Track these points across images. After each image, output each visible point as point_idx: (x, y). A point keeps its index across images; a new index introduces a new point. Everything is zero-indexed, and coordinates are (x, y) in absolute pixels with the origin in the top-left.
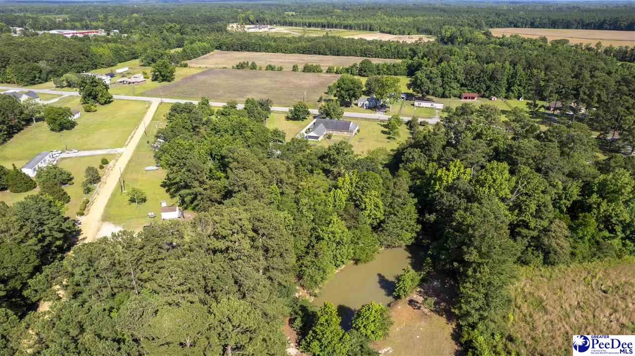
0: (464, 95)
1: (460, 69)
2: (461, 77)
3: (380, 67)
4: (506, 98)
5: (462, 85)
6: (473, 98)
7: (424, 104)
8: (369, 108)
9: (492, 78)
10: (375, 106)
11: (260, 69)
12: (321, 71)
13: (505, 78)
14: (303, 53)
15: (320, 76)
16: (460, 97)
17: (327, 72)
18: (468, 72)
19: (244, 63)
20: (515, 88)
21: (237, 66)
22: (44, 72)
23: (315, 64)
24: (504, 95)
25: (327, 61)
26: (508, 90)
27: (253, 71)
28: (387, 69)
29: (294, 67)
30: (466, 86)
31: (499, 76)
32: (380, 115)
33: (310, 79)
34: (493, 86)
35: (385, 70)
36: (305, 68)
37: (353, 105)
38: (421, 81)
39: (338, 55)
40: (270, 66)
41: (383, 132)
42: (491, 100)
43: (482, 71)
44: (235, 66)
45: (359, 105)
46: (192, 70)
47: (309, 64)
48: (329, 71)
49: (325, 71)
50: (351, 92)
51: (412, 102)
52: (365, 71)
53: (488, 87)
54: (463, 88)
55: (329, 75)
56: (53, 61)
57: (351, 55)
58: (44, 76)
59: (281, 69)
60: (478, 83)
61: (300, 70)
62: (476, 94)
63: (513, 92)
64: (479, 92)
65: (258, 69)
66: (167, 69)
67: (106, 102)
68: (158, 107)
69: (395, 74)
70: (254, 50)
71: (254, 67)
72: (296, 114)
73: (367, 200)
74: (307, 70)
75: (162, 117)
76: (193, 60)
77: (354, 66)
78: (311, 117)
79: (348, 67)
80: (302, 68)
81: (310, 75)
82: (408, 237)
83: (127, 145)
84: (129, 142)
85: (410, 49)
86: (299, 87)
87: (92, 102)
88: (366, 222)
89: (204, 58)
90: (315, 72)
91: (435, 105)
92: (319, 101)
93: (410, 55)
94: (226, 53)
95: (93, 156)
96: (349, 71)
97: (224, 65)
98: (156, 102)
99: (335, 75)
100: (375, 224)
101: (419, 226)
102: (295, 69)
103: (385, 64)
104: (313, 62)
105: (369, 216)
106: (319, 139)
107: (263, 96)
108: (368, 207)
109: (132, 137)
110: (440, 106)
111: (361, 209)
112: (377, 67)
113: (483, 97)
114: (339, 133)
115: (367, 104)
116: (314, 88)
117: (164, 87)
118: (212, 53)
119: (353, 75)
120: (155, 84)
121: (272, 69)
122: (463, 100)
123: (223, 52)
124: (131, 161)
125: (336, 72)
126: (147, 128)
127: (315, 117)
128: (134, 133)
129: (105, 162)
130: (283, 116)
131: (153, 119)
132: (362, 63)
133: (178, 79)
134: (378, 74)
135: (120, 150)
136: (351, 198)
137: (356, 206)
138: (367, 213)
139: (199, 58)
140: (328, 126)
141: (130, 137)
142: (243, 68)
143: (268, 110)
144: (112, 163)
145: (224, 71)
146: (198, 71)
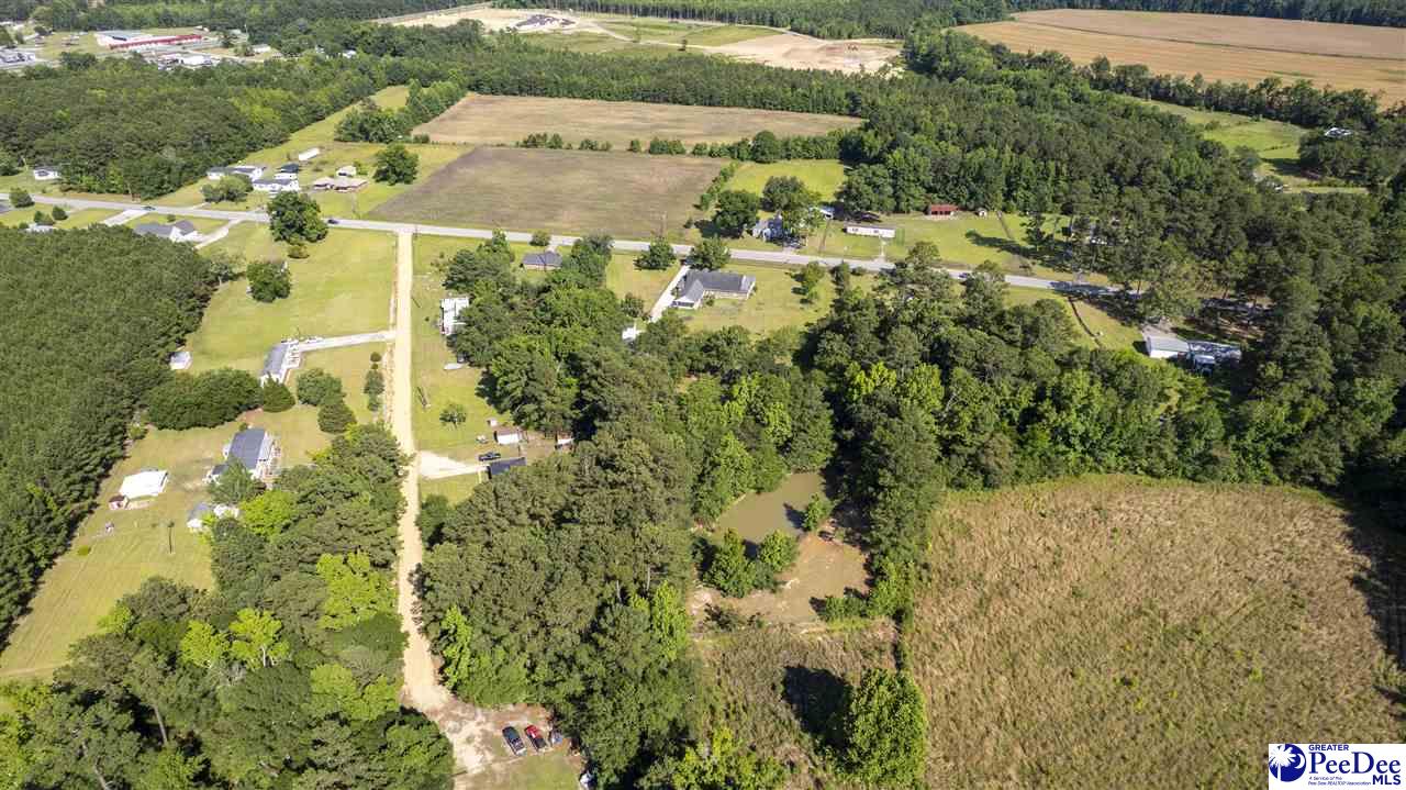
0: (932, 207)
1: (925, 163)
2: (928, 178)
3: (791, 144)
4: (1004, 210)
5: (930, 190)
6: (948, 213)
7: (865, 230)
8: (772, 239)
9: (979, 178)
10: (781, 237)
11: (569, 147)
12: (683, 152)
13: (1003, 176)
14: (643, 100)
15: (680, 165)
16: (926, 212)
17: (694, 153)
18: (938, 168)
19: (538, 136)
20: (1019, 193)
21: (525, 142)
22: (174, 169)
23: (670, 140)
24: (1000, 204)
25: (693, 124)
26: (1008, 196)
27: (556, 154)
28: (803, 147)
29: (632, 143)
30: (935, 191)
31: (989, 174)
32: (788, 255)
33: (662, 174)
34: (980, 191)
35: (799, 149)
36: (653, 146)
37: (744, 233)
39: (710, 105)
40: (587, 141)
41: (796, 291)
42: (977, 214)
43: (962, 165)
44: (521, 142)
45: (755, 234)
46: (443, 150)
47: (660, 139)
48: (698, 151)
49: (689, 150)
50: (741, 217)
51: (844, 224)
52: (763, 154)
53: (973, 194)
54: (930, 195)
55: (697, 160)
57: (735, 105)
58: (174, 176)
59: (606, 148)
60: (956, 185)
61: (643, 149)
62: (954, 207)
63: (1015, 200)
64: (957, 201)
65: (565, 146)
66: (404, 158)
67: (319, 238)
68: (413, 245)
69: (819, 157)
70: (545, 93)
71: (556, 143)
72: (654, 261)
73: (771, 414)
74: (657, 148)
75: (429, 267)
76: (432, 123)
77: (744, 142)
78: (678, 262)
79: (731, 144)
80: (648, 147)
81: (662, 159)
82: (822, 458)
83: (394, 325)
84: (395, 318)
85: (847, 95)
86: (646, 194)
87: (295, 238)
88: (769, 441)
89: (454, 118)
90: (671, 153)
91: (881, 231)
92: (687, 226)
93: (847, 106)
94: (491, 102)
95: (351, 346)
96: (734, 152)
97: (501, 139)
98: (404, 232)
99: (710, 160)
100: (781, 443)
101: (835, 445)
102: (634, 147)
103: (799, 139)
104: (666, 127)
105: (774, 433)
106: (695, 307)
107: (587, 215)
108: (773, 423)
109: (396, 310)
110: (889, 234)
111: (764, 425)
112: (786, 144)
113: (965, 209)
114: (726, 295)
115: (768, 231)
116: (673, 196)
117: (405, 197)
118: (463, 101)
119: (742, 160)
120: (385, 190)
121: (591, 148)
122: (931, 217)
123: (483, 97)
124: (414, 354)
125: (711, 154)
126: (413, 291)
127: (683, 262)
128: (396, 302)
129: (376, 358)
130: (631, 261)
131: (416, 272)
132: (756, 139)
133: (422, 177)
134: (788, 157)
135: (388, 335)
136: (750, 410)
137: (757, 421)
138: (771, 429)
139: (443, 116)
140: (707, 284)
141: (392, 309)
142: (536, 146)
143: (607, 253)
144: (385, 358)
145: (500, 153)
146: (455, 155)
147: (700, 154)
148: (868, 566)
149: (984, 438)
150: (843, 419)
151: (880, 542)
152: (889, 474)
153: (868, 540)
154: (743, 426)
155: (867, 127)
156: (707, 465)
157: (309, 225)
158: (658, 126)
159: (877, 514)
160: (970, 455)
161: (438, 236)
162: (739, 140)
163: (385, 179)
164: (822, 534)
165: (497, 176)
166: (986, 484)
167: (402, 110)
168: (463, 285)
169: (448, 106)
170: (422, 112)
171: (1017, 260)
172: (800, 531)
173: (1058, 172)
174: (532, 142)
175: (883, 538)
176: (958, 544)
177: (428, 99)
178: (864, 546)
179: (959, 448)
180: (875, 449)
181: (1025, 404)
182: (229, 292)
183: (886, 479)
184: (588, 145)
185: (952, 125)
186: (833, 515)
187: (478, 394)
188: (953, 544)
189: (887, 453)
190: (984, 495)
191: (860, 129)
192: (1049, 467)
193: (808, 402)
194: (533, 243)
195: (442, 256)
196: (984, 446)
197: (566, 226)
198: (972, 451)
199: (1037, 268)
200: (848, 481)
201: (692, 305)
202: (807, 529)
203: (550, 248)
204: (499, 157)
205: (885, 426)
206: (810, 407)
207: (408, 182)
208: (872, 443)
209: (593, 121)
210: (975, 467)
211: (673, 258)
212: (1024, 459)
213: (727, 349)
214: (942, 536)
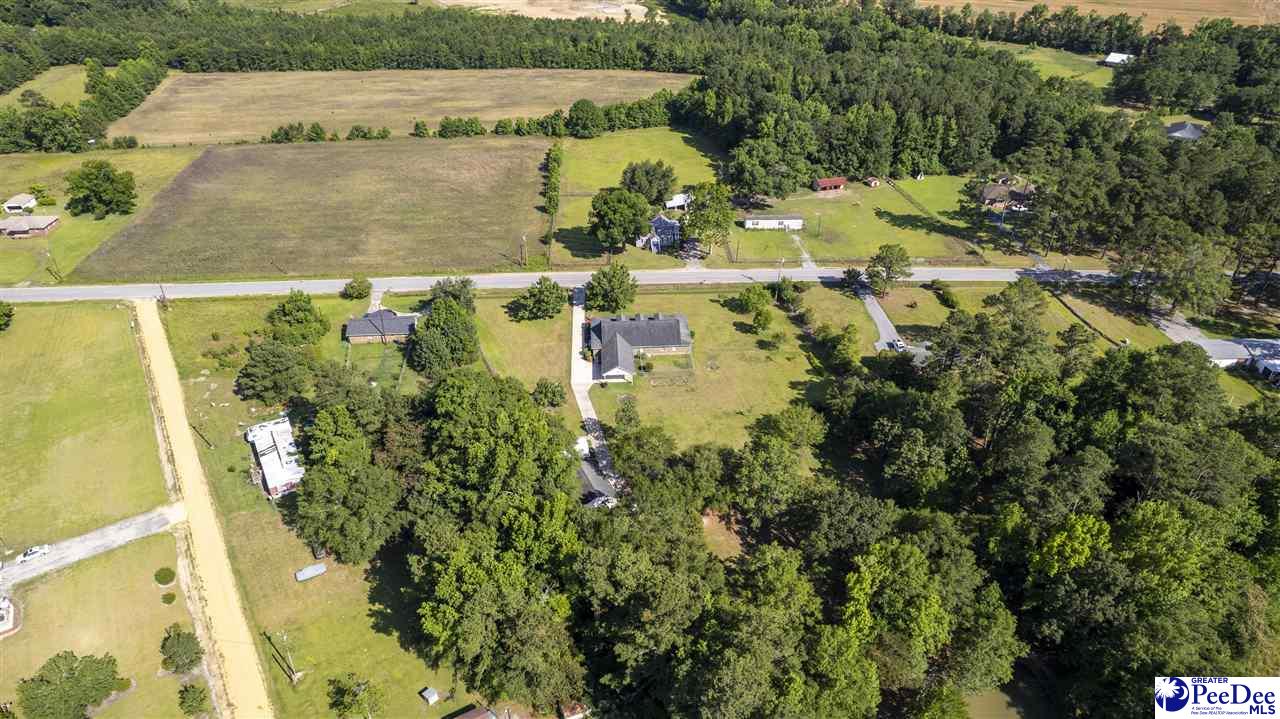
0: (819, 183)
2: (813, 147)
3: (611, 111)
4: (892, 176)
5: (814, 159)
6: (837, 187)
7: (768, 224)
8: (662, 249)
9: (869, 141)
10: (675, 245)
11: (335, 138)
12: (482, 132)
13: (891, 137)
15: (485, 151)
16: (813, 188)
17: (497, 132)
18: (822, 136)
19: (291, 127)
21: (275, 136)
23: (465, 118)
24: (888, 170)
26: (895, 159)
27: (321, 149)
28: (628, 115)
29: (417, 126)
30: (821, 163)
31: (881, 137)
33: (473, 164)
34: (871, 157)
35: (623, 117)
36: (443, 127)
37: (625, 244)
40: (357, 129)
42: (869, 185)
44: (269, 136)
45: (639, 243)
46: (159, 156)
47: (453, 118)
48: (500, 130)
49: (489, 129)
52: (585, 127)
53: (863, 162)
54: (815, 166)
55: (504, 142)
59: (384, 135)
60: (842, 152)
61: (431, 133)
62: (841, 179)
64: (845, 171)
65: (329, 135)
66: (113, 181)
67: (3, 324)
68: (164, 322)
69: (646, 124)
71: (316, 134)
74: (447, 131)
76: (133, 115)
77: (557, 115)
78: (567, 303)
79: (541, 117)
80: (438, 129)
81: (458, 145)
89: (161, 107)
90: (467, 134)
91: (786, 222)
92: (545, 242)
94: (206, 82)
96: (546, 127)
97: (235, 134)
98: (143, 298)
99: (517, 140)
102: (419, 131)
103: (622, 105)
106: (629, 378)
110: (796, 224)
112: (607, 114)
113: (852, 179)
115: (656, 239)
117: (128, 236)
118: (166, 83)
119: (559, 136)
120: (91, 230)
121: (364, 136)
122: (820, 195)
123: (192, 76)
125: (518, 132)
130: (500, 308)
132: (574, 108)
133: (144, 201)
134: (612, 128)
139: (144, 106)
142: (290, 140)
143: (470, 302)
145: (244, 156)
146: (180, 162)
147: (504, 133)
158: (435, 99)
161: (200, 301)
162: (551, 111)
163: (86, 210)
165: (252, 190)
167: (85, 104)
169: (148, 92)
170: (114, 102)
171: (955, 245)
173: (946, 127)
174: (284, 136)
177: (119, 85)
184: (359, 133)
194: (346, 296)
199: (988, 253)
203: (377, 304)
204: (248, 159)
207: (125, 212)
209: (349, 98)
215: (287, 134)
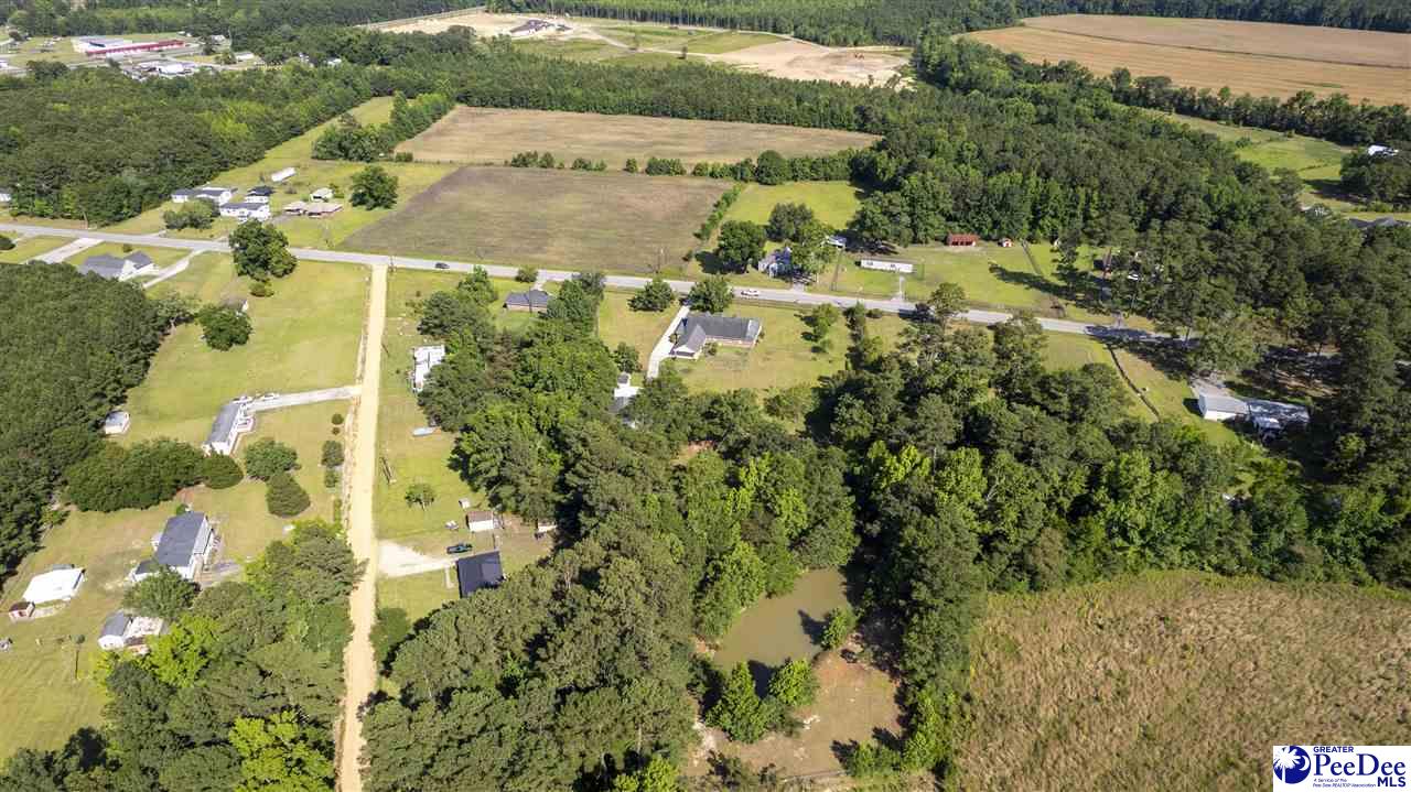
0: (952, 238)
1: (943, 189)
2: (948, 205)
3: (798, 164)
4: (1030, 239)
5: (950, 218)
6: (969, 243)
7: (880, 264)
8: (780, 275)
9: (1003, 205)
10: (790, 272)
11: (561, 167)
12: (682, 172)
13: (1029, 204)
14: (640, 113)
15: (679, 187)
16: (945, 242)
17: (694, 173)
18: (959, 195)
19: (529, 155)
20: (1046, 222)
21: (515, 161)
22: (134, 192)
23: (669, 160)
24: (1026, 234)
25: (693, 140)
26: (1034, 224)
27: (549, 174)
28: (812, 168)
29: (629, 163)
30: (956, 220)
31: (1014, 202)
32: (796, 293)
33: (662, 197)
34: (1005, 220)
35: (807, 169)
36: (650, 166)
37: (749, 267)
38: (872, 220)
39: (711, 119)
40: (580, 160)
41: (806, 336)
42: (1000, 244)
43: (985, 192)
44: (510, 160)
45: (761, 268)
46: (425, 170)
47: (659, 158)
48: (698, 172)
49: (689, 171)
50: (747, 251)
51: (857, 256)
52: (769, 175)
53: (996, 223)
54: (950, 223)
55: (698, 182)
56: (147, 167)
57: (738, 120)
58: (135, 200)
59: (601, 168)
60: (978, 213)
61: (640, 169)
62: (975, 236)
63: (1042, 229)
64: (979, 230)
65: (556, 165)
66: (382, 182)
67: (285, 272)
68: (388, 281)
69: (828, 178)
70: (537, 106)
71: (547, 162)
72: (650, 301)
73: (783, 502)
74: (654, 168)
75: (403, 306)
76: (418, 138)
77: (747, 162)
78: (676, 302)
79: (734, 163)
80: (646, 167)
81: (660, 181)
82: (843, 555)
83: (361, 378)
84: (363, 370)
85: (856, 109)
86: (643, 219)
87: (259, 272)
88: (781, 531)
89: (440, 133)
90: (668, 173)
91: (898, 265)
92: (686, 259)
93: (856, 121)
94: (481, 115)
95: (310, 405)
96: (736, 172)
97: (487, 157)
98: (379, 266)
99: (710, 182)
100: (795, 534)
101: (858, 540)
102: (630, 167)
103: (807, 159)
104: (664, 144)
105: (786, 523)
106: (696, 357)
107: (580, 246)
108: (785, 513)
109: (364, 362)
110: (906, 268)
111: (776, 516)
112: (792, 164)
113: (988, 239)
114: (729, 342)
115: (774, 265)
116: (673, 222)
117: (383, 223)
118: (451, 114)
119: (746, 181)
120: (361, 217)
121: (585, 167)
122: (951, 248)
123: (473, 110)
124: (380, 417)
125: (712, 175)
126: (385, 336)
127: (682, 302)
128: (365, 349)
129: (338, 420)
130: (624, 301)
131: (389, 314)
132: (762, 158)
133: (402, 201)
134: (795, 178)
135: (354, 391)
136: (759, 495)
137: (767, 508)
138: (783, 520)
139: (429, 130)
140: (709, 329)
141: (359, 359)
142: (526, 165)
143: (599, 292)
144: (348, 421)
145: (488, 173)
146: (437, 175)
147: (701, 175)
148: (900, 698)
149: (1031, 535)
150: (866, 509)
151: (913, 671)
152: (924, 589)
153: (901, 667)
154: (752, 516)
155: (880, 147)
156: (710, 569)
157: (274, 259)
158: (655, 143)
159: (912, 639)
160: (1014, 554)
161: (416, 270)
162: (742, 159)
163: (362, 203)
164: (846, 654)
165: (484, 200)
166: (1034, 586)
167: (383, 126)
168: (439, 331)
169: (434, 120)
170: (407, 126)
171: (1047, 300)
172: (818, 648)
173: (1089, 199)
174: (522, 162)
175: (919, 668)
176: (1004, 668)
177: (413, 113)
178: (894, 673)
179: (1002, 546)
180: (906, 552)
181: (1077, 493)
182: (182, 337)
183: (921, 593)
184: (581, 165)
185: (972, 146)
186: (858, 628)
187: (450, 467)
188: (998, 668)
189: (922, 560)
190: (1031, 599)
191: (872, 148)
192: (1105, 564)
193: (826, 488)
194: (518, 279)
195: (418, 295)
196: (1030, 544)
197: (556, 258)
198: (1017, 548)
199: (1071, 308)
200: (873, 586)
201: (692, 355)
202: (828, 647)
203: (538, 286)
204: (489, 177)
205: (918, 527)
206: (828, 493)
207: (387, 207)
208: (902, 545)
209: (586, 137)
210: (1021, 567)
211: (671, 298)
212: (1075, 555)
213: (731, 416)
214: (985, 656)
215: (524, 160)
